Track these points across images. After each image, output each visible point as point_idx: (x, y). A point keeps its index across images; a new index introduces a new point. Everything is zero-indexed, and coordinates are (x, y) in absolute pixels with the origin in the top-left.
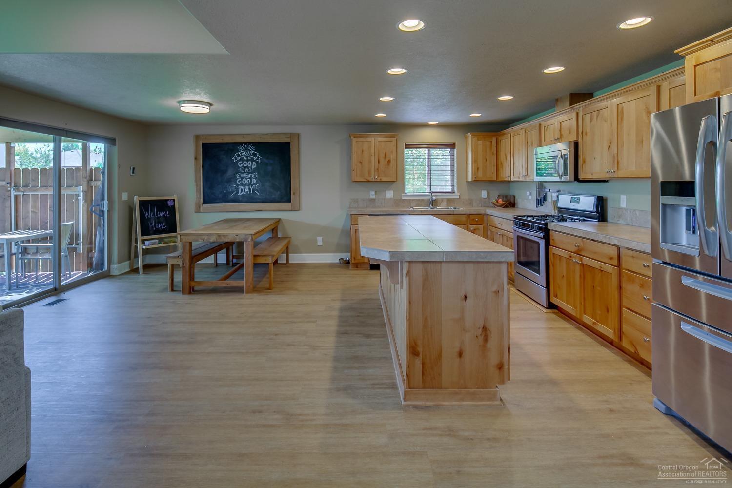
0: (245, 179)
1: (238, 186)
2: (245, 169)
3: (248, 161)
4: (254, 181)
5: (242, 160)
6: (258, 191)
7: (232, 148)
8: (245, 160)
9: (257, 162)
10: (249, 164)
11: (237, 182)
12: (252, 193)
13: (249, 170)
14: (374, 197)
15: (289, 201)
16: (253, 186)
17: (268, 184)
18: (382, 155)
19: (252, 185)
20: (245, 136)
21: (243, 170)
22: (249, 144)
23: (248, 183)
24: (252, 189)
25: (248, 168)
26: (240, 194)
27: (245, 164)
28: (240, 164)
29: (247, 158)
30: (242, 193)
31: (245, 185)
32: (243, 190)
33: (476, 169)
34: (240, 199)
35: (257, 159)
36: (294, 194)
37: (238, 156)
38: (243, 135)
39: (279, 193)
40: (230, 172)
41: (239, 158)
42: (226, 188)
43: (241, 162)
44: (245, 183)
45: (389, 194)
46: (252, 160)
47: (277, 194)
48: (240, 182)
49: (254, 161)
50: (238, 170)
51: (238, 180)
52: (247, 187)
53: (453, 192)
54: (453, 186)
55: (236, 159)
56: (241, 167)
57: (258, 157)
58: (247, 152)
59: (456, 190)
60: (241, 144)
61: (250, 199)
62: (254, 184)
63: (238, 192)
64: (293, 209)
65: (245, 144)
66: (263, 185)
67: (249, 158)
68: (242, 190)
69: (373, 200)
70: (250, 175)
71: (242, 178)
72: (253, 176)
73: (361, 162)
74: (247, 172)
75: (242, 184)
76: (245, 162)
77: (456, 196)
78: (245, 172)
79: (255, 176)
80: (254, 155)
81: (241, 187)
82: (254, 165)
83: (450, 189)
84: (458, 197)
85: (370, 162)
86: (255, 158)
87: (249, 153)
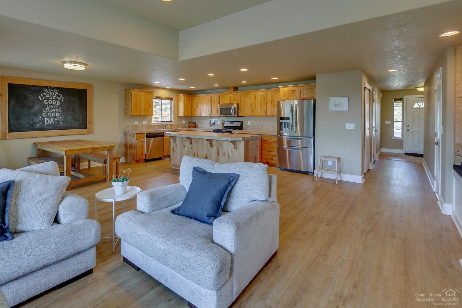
0: (50, 113)
1: (44, 118)
2: (50, 105)
3: (52, 100)
4: (58, 114)
5: (48, 99)
6: (61, 121)
7: (39, 90)
8: (50, 99)
9: (61, 102)
10: (54, 102)
11: (43, 115)
12: (56, 123)
13: (54, 107)
14: (137, 124)
15: (86, 128)
16: (58, 118)
17: (69, 117)
18: (147, 102)
19: (56, 118)
20: (50, 82)
21: (48, 106)
22: (54, 88)
23: (53, 116)
24: (56, 120)
25: (53, 105)
26: (45, 124)
27: (50, 102)
28: (46, 102)
29: (52, 98)
30: (48, 123)
31: (51, 117)
32: (49, 121)
33: (184, 111)
34: (46, 127)
35: (61, 99)
36: (89, 123)
37: (44, 96)
38: (49, 81)
39: (78, 122)
40: (36, 108)
41: (45, 98)
42: (33, 120)
43: (47, 100)
44: (50, 116)
45: (145, 122)
46: (56, 100)
47: (77, 124)
48: (46, 115)
49: (58, 100)
50: (44, 106)
51: (44, 113)
52: (52, 119)
53: (171, 121)
54: (171, 118)
55: (42, 98)
56: (46, 104)
57: (62, 98)
58: (52, 94)
59: (173, 120)
60: (47, 87)
61: (55, 127)
62: (58, 117)
63: (44, 122)
64: (89, 133)
65: (50, 87)
66: (65, 118)
67: (54, 98)
68: (47, 121)
69: (137, 126)
70: (55, 110)
71: (47, 113)
72: (57, 111)
73: (136, 105)
74: (52, 108)
75: (47, 117)
76: (50, 100)
77: (173, 123)
78: (50, 108)
79: (59, 111)
80: (59, 96)
81: (46, 119)
82: (58, 103)
83: (169, 120)
84: (174, 124)
85: (140, 105)
86: (59, 98)
87: (53, 94)
